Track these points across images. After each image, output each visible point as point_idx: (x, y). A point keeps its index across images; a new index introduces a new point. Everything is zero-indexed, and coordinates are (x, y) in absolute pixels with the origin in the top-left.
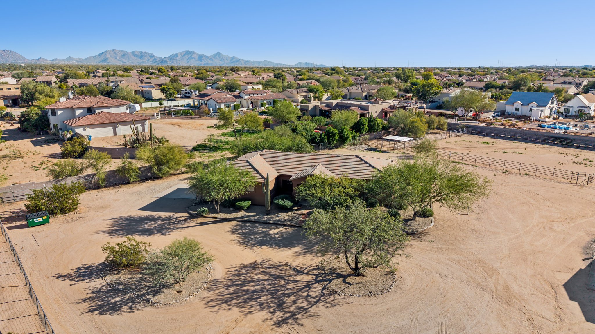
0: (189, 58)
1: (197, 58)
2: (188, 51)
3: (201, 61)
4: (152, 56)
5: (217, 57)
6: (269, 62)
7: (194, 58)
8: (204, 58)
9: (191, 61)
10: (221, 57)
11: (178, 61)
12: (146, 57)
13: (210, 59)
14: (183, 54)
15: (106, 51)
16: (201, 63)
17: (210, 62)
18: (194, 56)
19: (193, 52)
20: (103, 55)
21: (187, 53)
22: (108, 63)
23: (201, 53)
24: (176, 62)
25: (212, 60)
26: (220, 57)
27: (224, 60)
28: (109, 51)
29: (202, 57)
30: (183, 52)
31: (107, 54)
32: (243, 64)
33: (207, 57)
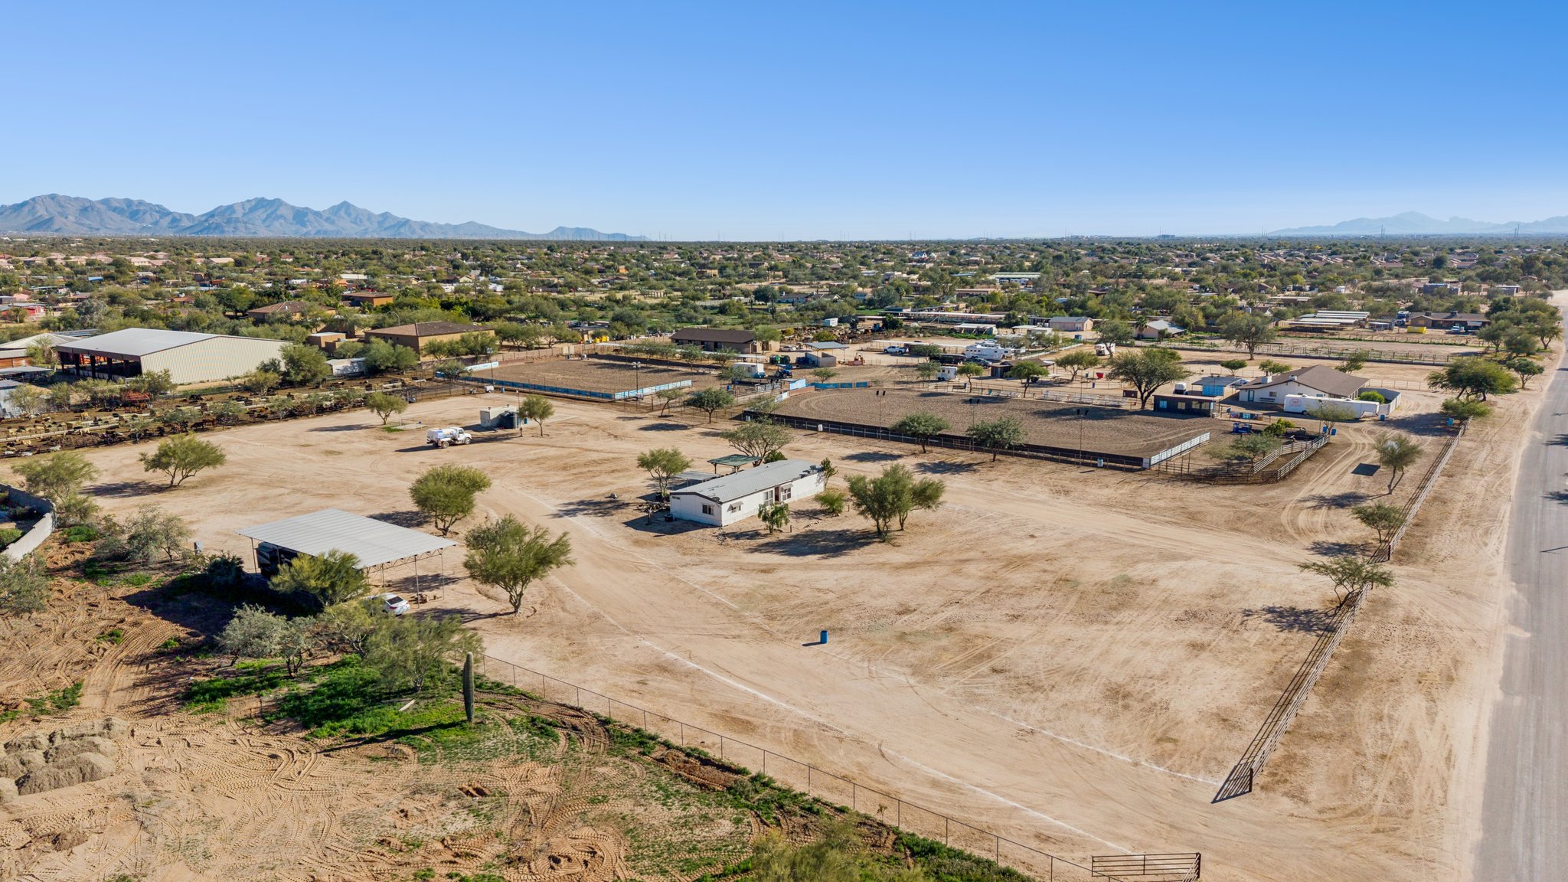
0: (269, 216)
1: (290, 217)
2: (262, 200)
3: (304, 225)
4: (163, 212)
5: (342, 213)
6: (480, 226)
7: (281, 216)
8: (311, 217)
9: (277, 224)
10: (354, 215)
11: (250, 226)
12: (148, 216)
13: (327, 220)
14: (248, 207)
15: (33, 199)
16: (305, 230)
17: (328, 226)
18: (282, 211)
19: (277, 203)
20: (26, 209)
21: (261, 203)
22: (56, 231)
23: (300, 204)
24: (246, 228)
25: (333, 222)
26: (349, 215)
27: (361, 220)
28: (42, 198)
29: (306, 215)
30: (248, 201)
31: (38, 206)
32: (419, 231)
33: (317, 214)
